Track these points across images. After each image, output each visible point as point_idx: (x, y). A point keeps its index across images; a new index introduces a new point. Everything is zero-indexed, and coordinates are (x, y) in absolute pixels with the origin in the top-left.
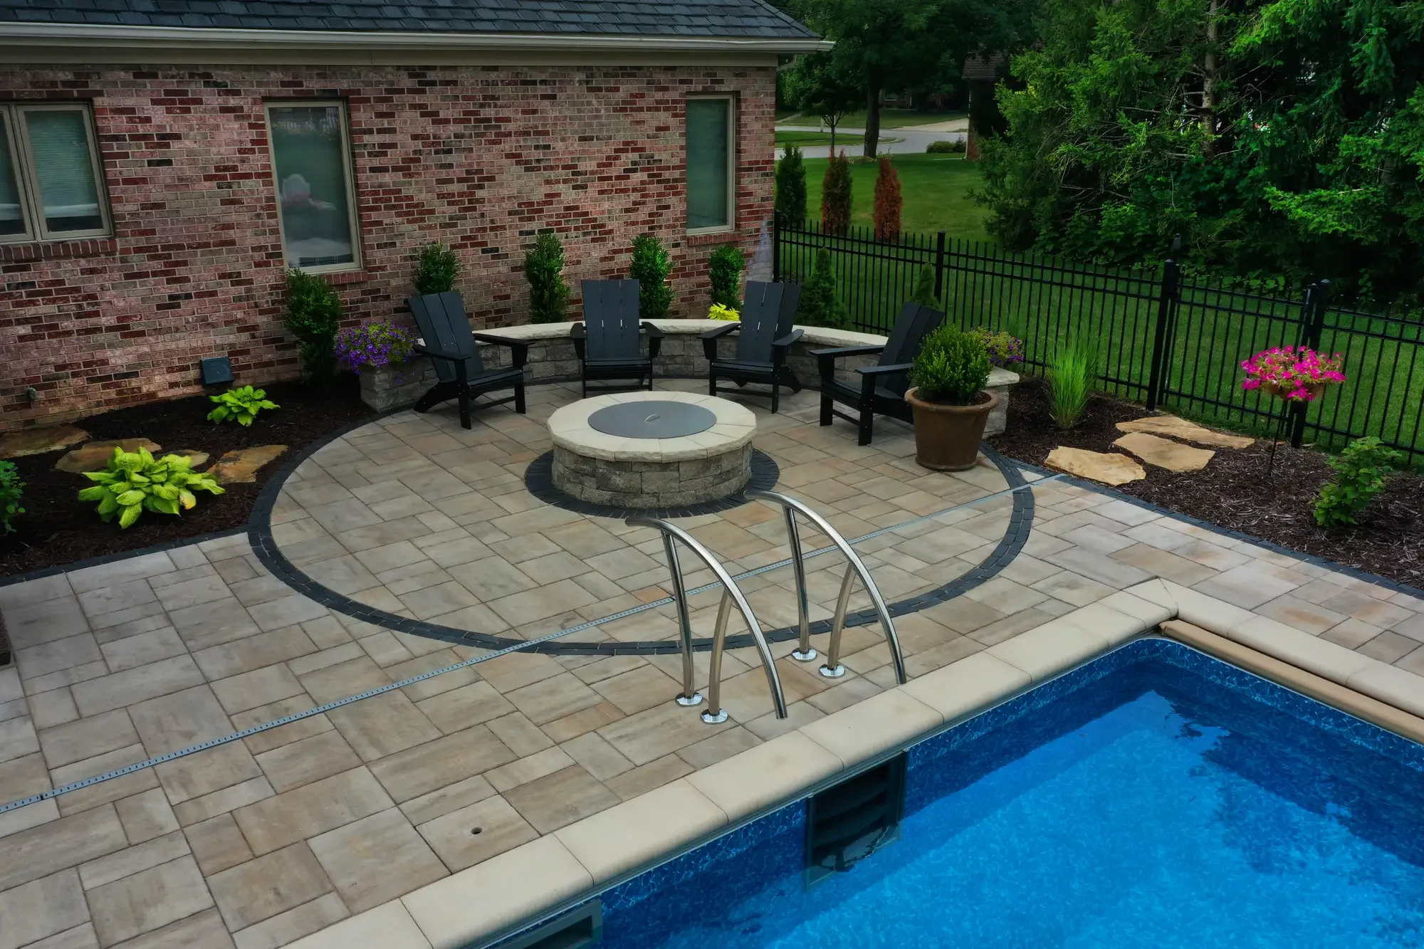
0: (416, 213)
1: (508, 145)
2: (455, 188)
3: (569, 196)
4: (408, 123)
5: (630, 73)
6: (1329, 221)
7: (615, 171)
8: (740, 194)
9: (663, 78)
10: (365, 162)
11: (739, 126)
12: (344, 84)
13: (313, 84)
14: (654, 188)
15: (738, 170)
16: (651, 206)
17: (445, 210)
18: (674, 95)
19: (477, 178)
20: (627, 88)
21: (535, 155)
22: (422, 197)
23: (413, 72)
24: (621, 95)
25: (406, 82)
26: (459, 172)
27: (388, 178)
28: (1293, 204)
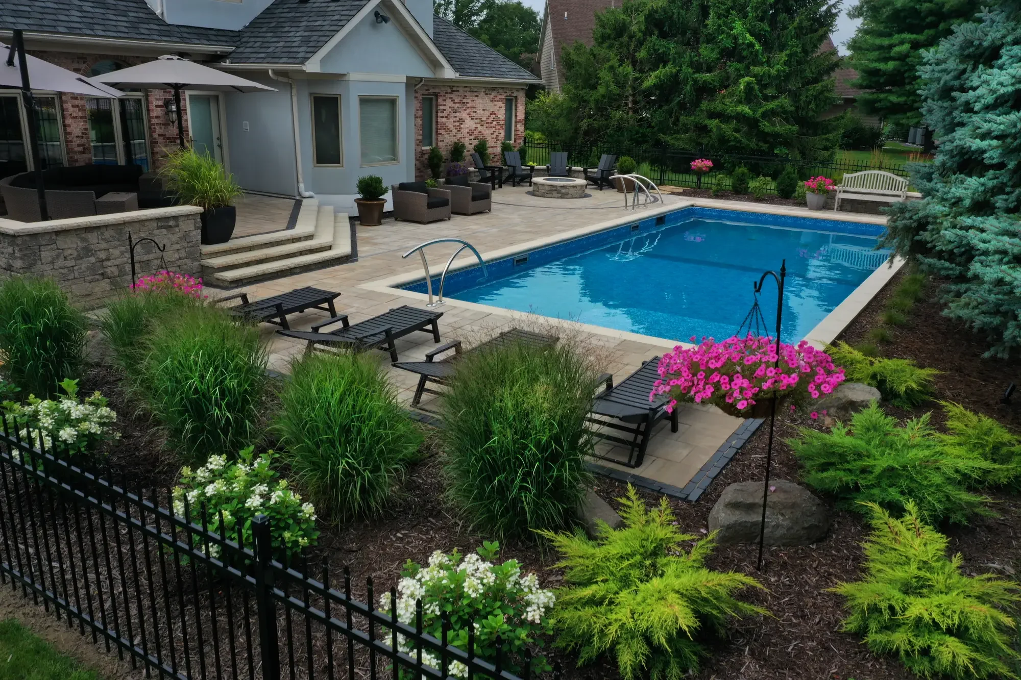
0: (448, 131)
1: (468, 111)
2: (457, 124)
3: (480, 128)
4: (449, 103)
5: (493, 89)
6: (680, 144)
7: (489, 121)
8: (516, 130)
9: (501, 91)
10: (440, 115)
11: (516, 106)
12: (437, 91)
13: (432, 91)
14: (498, 127)
15: (516, 122)
16: (496, 133)
17: (455, 131)
18: (503, 97)
19: (461, 121)
20: (494, 94)
21: (473, 114)
22: (450, 126)
23: (451, 87)
24: (492, 96)
25: (449, 91)
26: (457, 119)
27: (444, 120)
28: (668, 138)
